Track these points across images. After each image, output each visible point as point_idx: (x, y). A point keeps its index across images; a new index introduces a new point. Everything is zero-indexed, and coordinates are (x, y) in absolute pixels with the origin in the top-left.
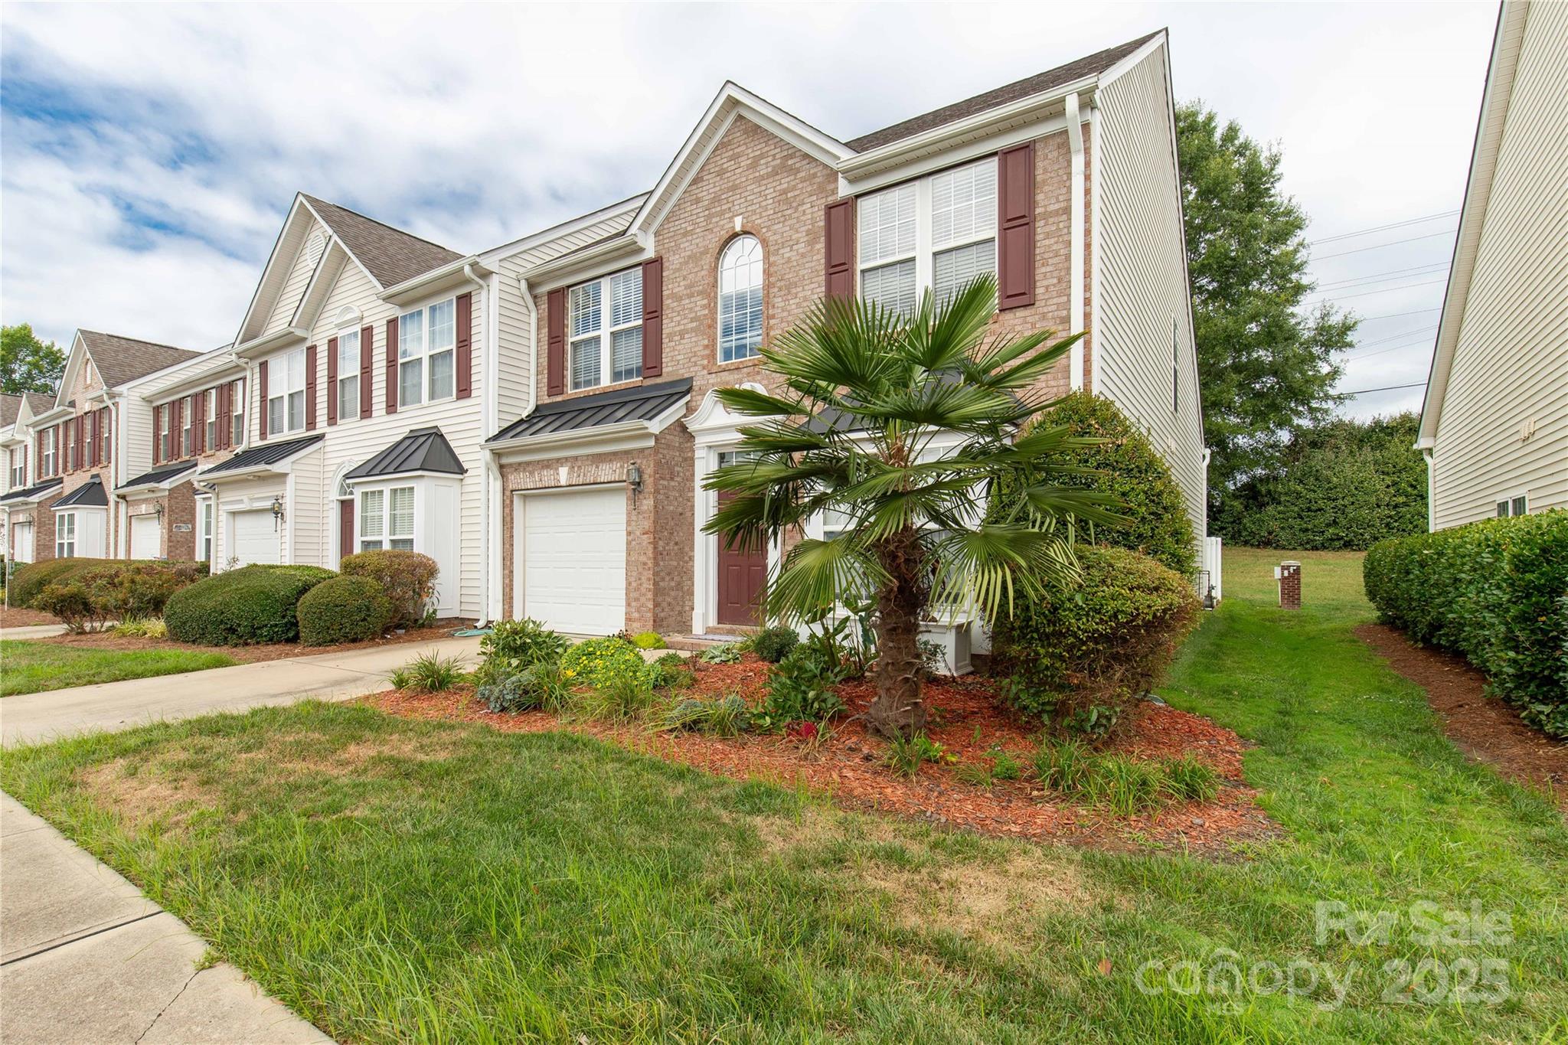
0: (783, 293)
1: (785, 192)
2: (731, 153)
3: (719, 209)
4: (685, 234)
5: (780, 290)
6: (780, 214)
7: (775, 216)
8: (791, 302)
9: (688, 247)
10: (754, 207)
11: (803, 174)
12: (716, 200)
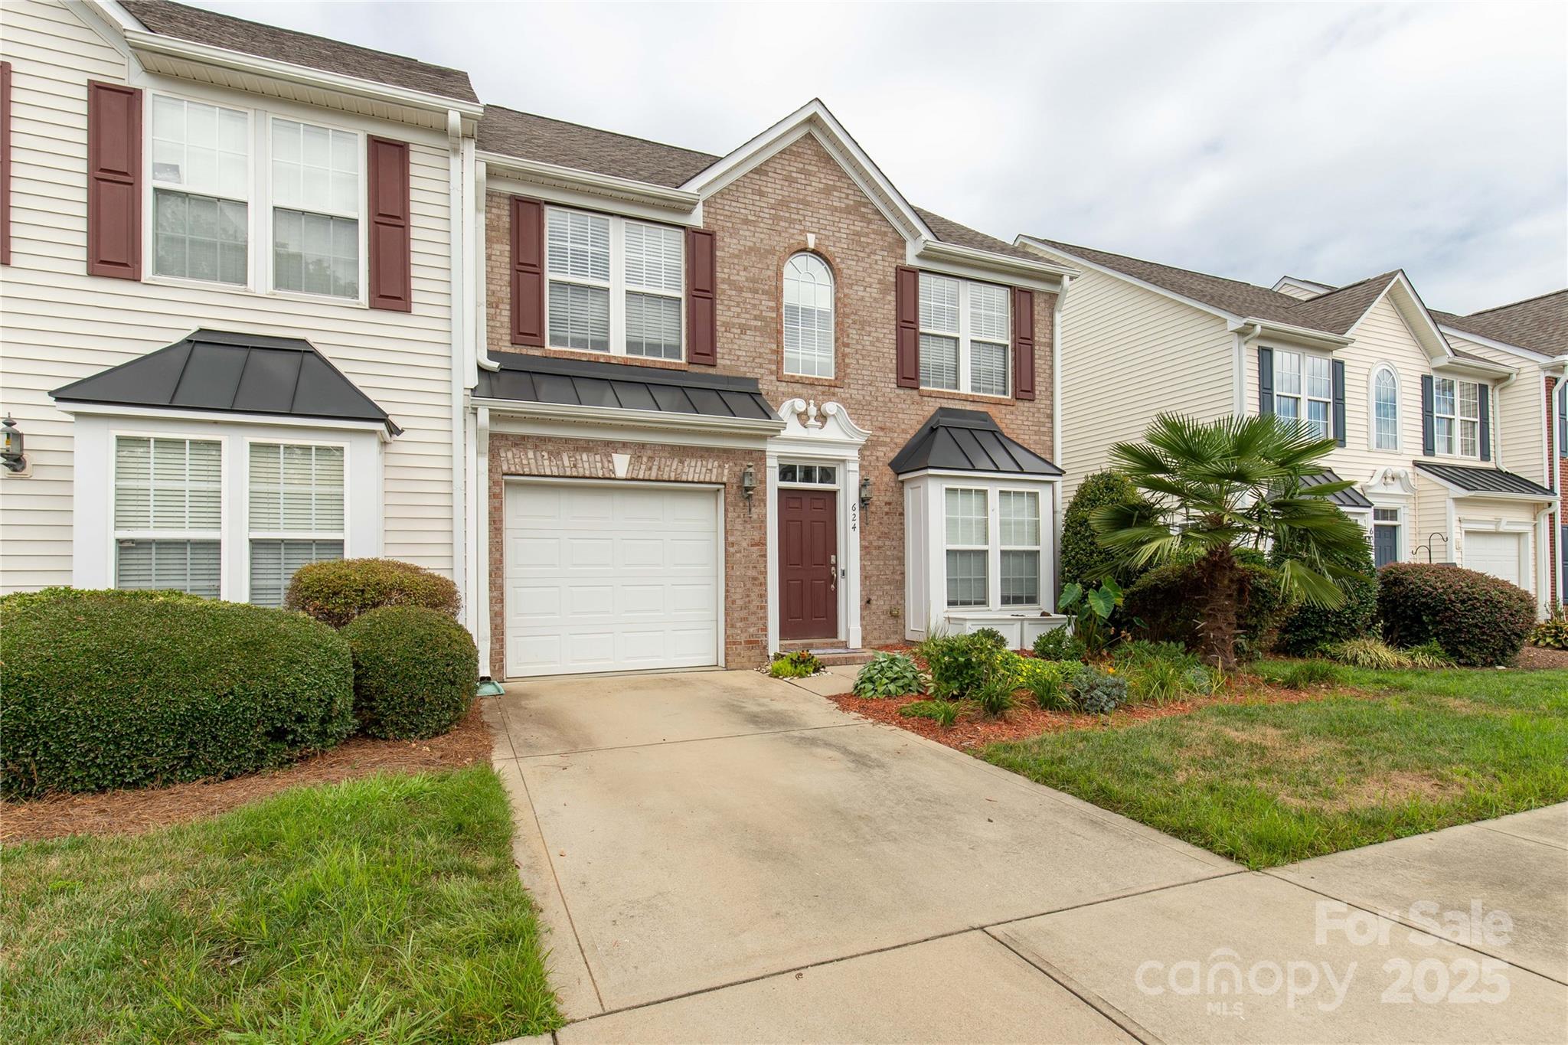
0: (857, 327)
1: (857, 234)
2: (801, 166)
3: (787, 215)
4: (746, 222)
5: (854, 322)
6: (854, 253)
7: (849, 252)
8: (865, 338)
9: (748, 237)
10: (827, 233)
11: (875, 227)
12: (783, 203)
